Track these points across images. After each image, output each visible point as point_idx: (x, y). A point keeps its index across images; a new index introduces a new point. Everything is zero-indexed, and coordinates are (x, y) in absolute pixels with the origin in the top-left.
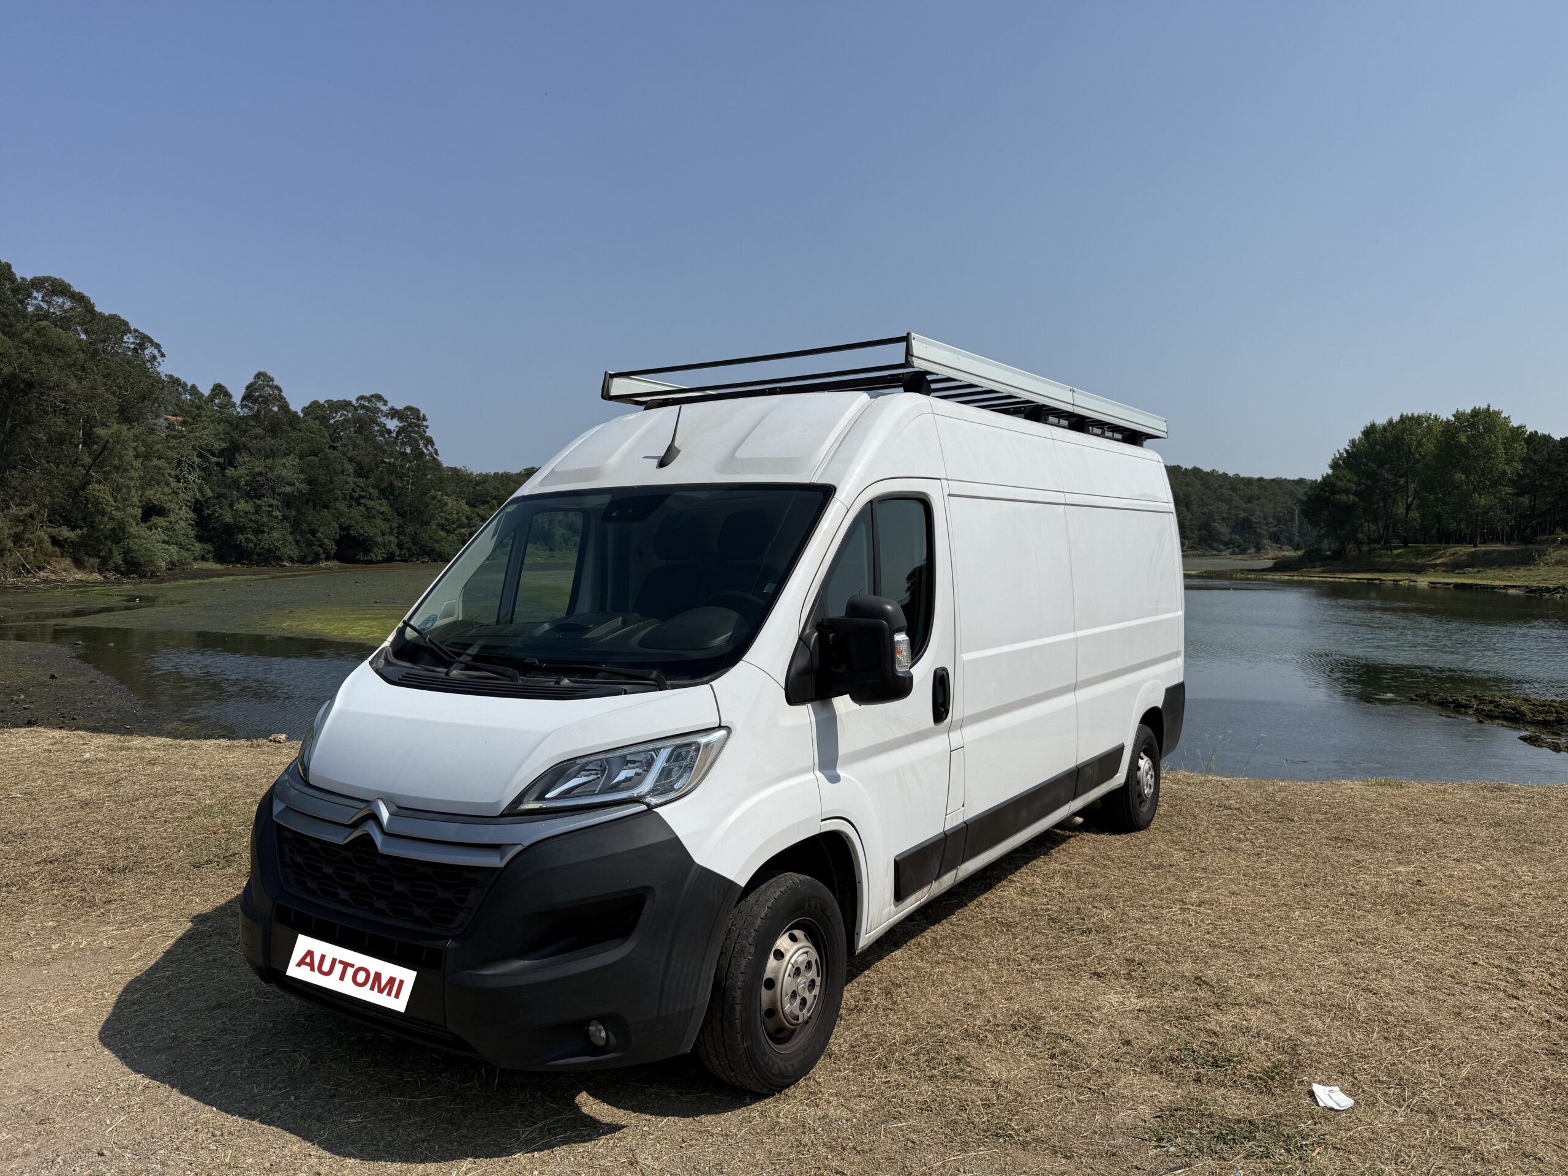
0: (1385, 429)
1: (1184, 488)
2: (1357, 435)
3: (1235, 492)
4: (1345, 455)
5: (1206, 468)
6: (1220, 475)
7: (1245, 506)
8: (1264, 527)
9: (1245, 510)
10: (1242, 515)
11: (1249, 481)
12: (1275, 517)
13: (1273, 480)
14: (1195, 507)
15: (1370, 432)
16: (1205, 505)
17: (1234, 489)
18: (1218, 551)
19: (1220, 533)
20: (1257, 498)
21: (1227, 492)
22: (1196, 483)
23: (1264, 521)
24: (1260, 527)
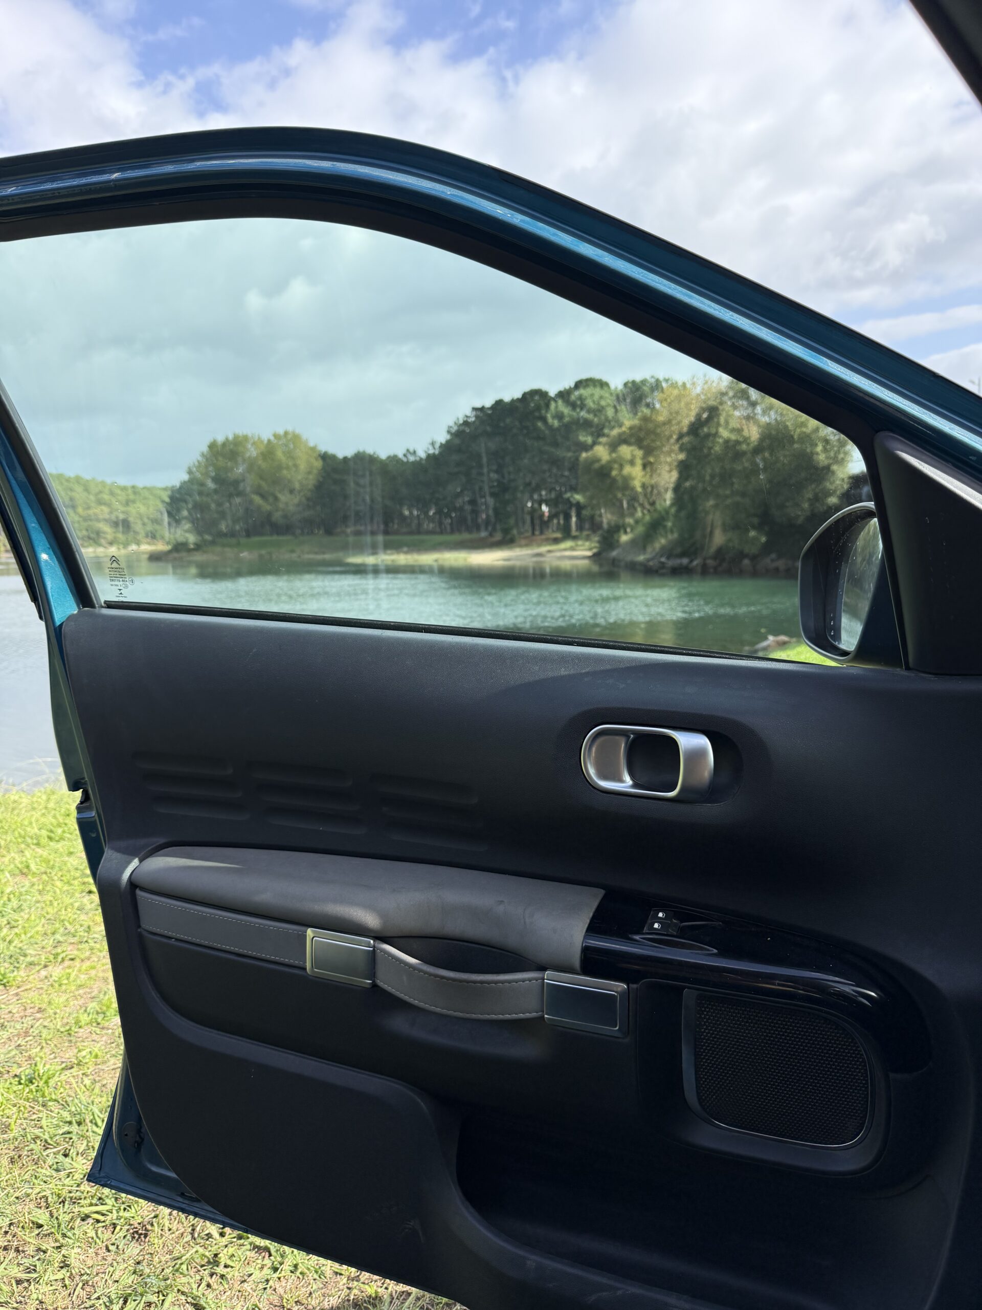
0: (224, 445)
1: (69, 493)
2: (205, 449)
3: (114, 496)
4: (196, 463)
7: (123, 509)
8: (141, 526)
9: (123, 512)
10: (121, 516)
11: (124, 489)
12: (148, 518)
13: (144, 488)
14: (80, 510)
15: (212, 446)
16: (89, 508)
17: (112, 493)
18: (105, 547)
19: (105, 533)
20: (134, 502)
21: (106, 497)
22: (79, 489)
23: (139, 522)
24: (138, 527)
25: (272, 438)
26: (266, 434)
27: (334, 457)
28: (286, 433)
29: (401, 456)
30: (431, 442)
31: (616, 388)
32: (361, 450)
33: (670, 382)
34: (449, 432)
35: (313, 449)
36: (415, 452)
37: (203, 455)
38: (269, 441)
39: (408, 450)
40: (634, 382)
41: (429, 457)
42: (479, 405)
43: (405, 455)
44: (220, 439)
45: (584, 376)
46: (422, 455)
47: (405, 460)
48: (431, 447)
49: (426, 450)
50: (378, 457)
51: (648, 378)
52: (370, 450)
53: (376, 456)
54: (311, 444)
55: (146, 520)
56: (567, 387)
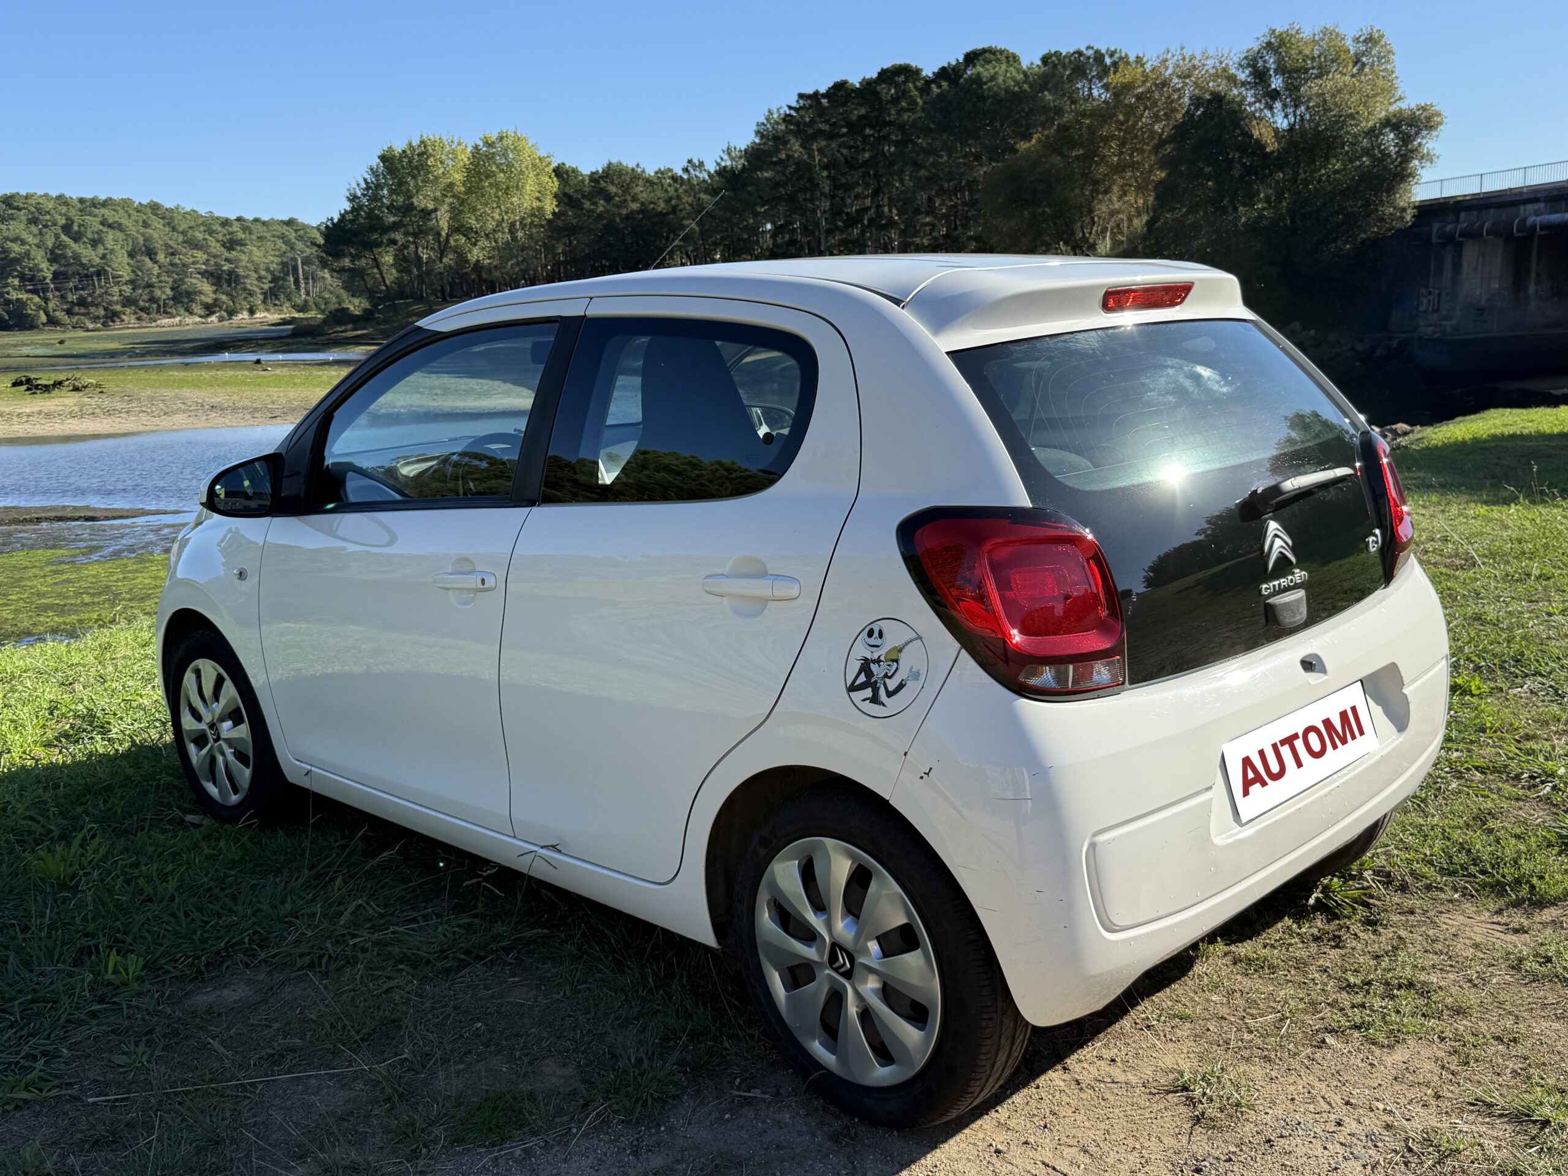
0: (405, 154)
1: (142, 230)
3: (210, 234)
4: (365, 186)
5: (168, 203)
6: (187, 213)
7: (227, 255)
8: (256, 282)
9: (227, 260)
10: (225, 267)
11: (226, 223)
12: (267, 270)
13: (256, 220)
14: (161, 257)
15: (389, 157)
16: (172, 254)
17: (211, 232)
18: (200, 316)
19: (200, 292)
20: (241, 243)
21: (200, 236)
22: (157, 223)
23: (255, 275)
24: (251, 283)
25: (481, 144)
27: (575, 173)
28: (503, 138)
29: (680, 173)
30: (727, 147)
31: (1032, 64)
32: (614, 161)
33: (1117, 55)
34: (757, 133)
35: (544, 160)
36: (701, 164)
37: (372, 170)
38: (476, 147)
39: (690, 161)
40: (1057, 54)
41: (722, 172)
42: (811, 91)
43: (686, 170)
44: (399, 146)
45: (980, 47)
46: (712, 167)
47: (685, 176)
48: (726, 157)
49: (719, 160)
50: (643, 171)
51: (1083, 49)
52: (630, 163)
53: (639, 170)
54: (542, 153)
55: (263, 273)
56: (954, 63)
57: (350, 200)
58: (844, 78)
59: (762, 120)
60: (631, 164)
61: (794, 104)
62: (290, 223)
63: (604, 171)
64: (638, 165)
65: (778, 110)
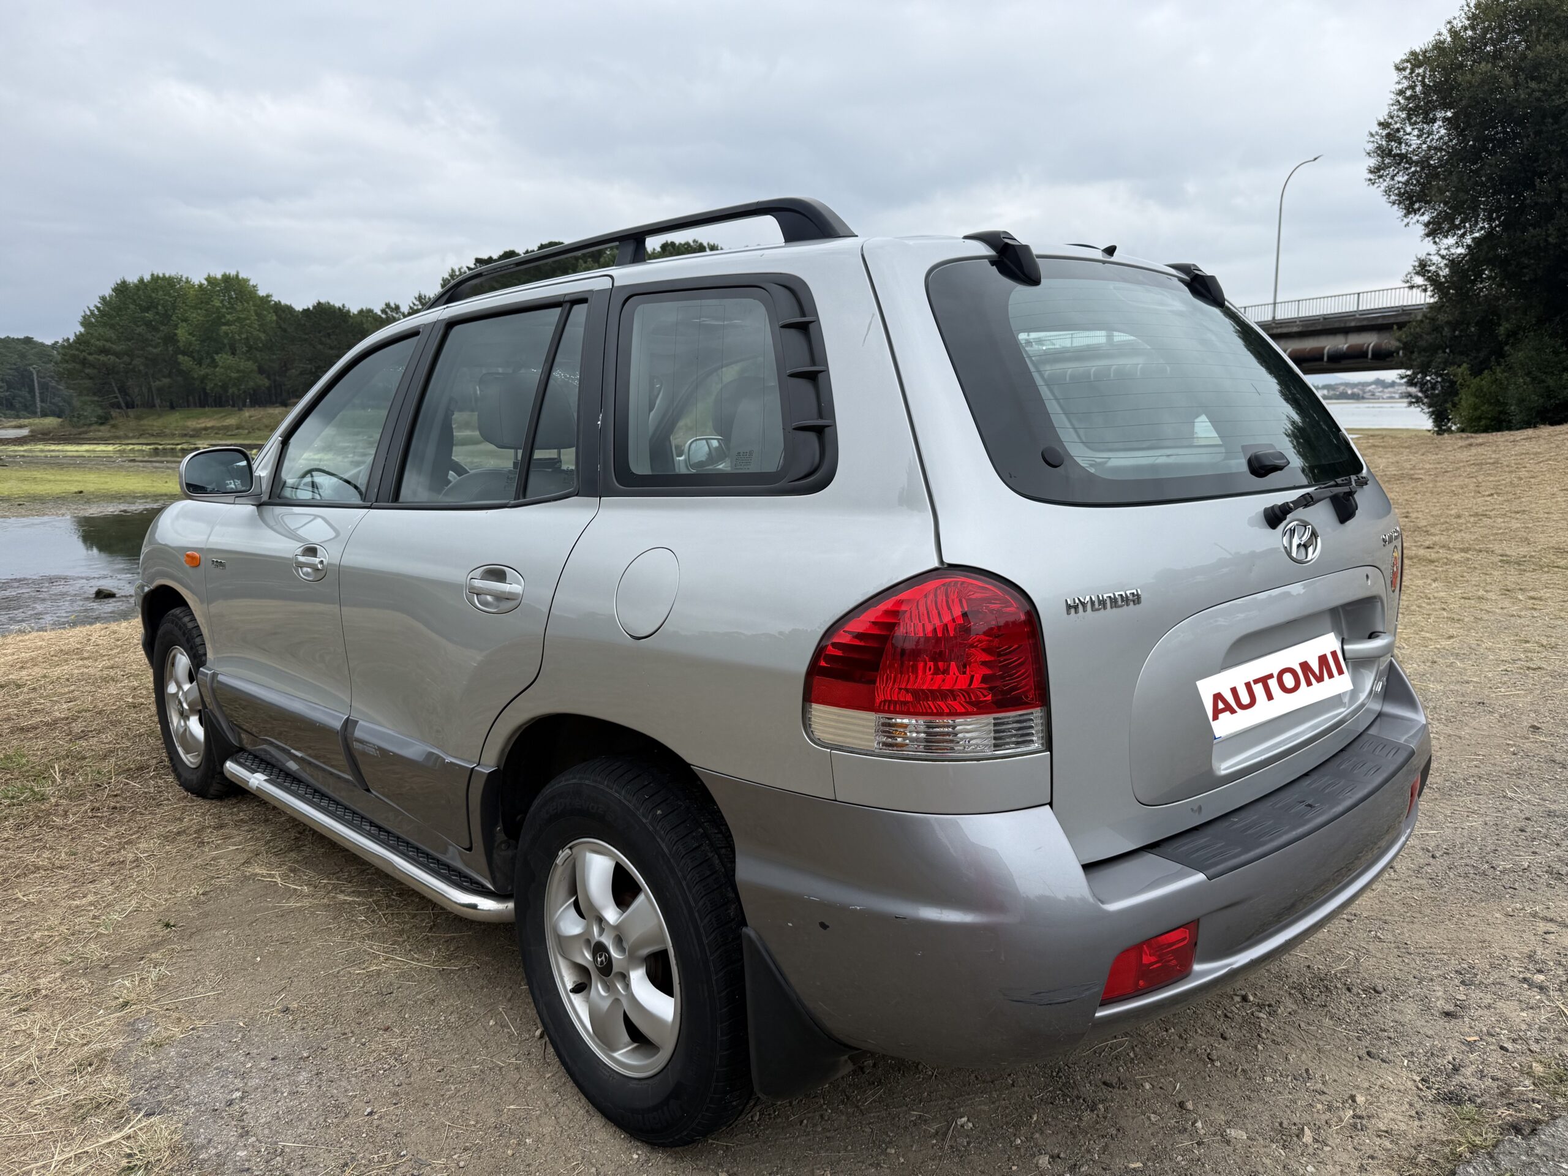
0: (137, 287)
4: (97, 312)
12: (4, 380)
25: (205, 283)
26: (198, 278)
27: (289, 309)
28: (226, 278)
29: (378, 311)
30: (417, 296)
32: (323, 301)
35: (266, 300)
36: (397, 307)
37: (103, 299)
38: (201, 286)
39: (388, 305)
42: (485, 256)
43: (383, 311)
44: (132, 279)
46: (406, 310)
47: (384, 316)
48: (417, 303)
49: (412, 305)
50: (349, 311)
52: (335, 302)
53: (343, 309)
54: (262, 293)
57: (83, 324)
58: (512, 249)
59: (447, 276)
60: (338, 304)
61: (472, 266)
62: (28, 341)
63: (314, 307)
64: (343, 306)
65: (460, 270)
